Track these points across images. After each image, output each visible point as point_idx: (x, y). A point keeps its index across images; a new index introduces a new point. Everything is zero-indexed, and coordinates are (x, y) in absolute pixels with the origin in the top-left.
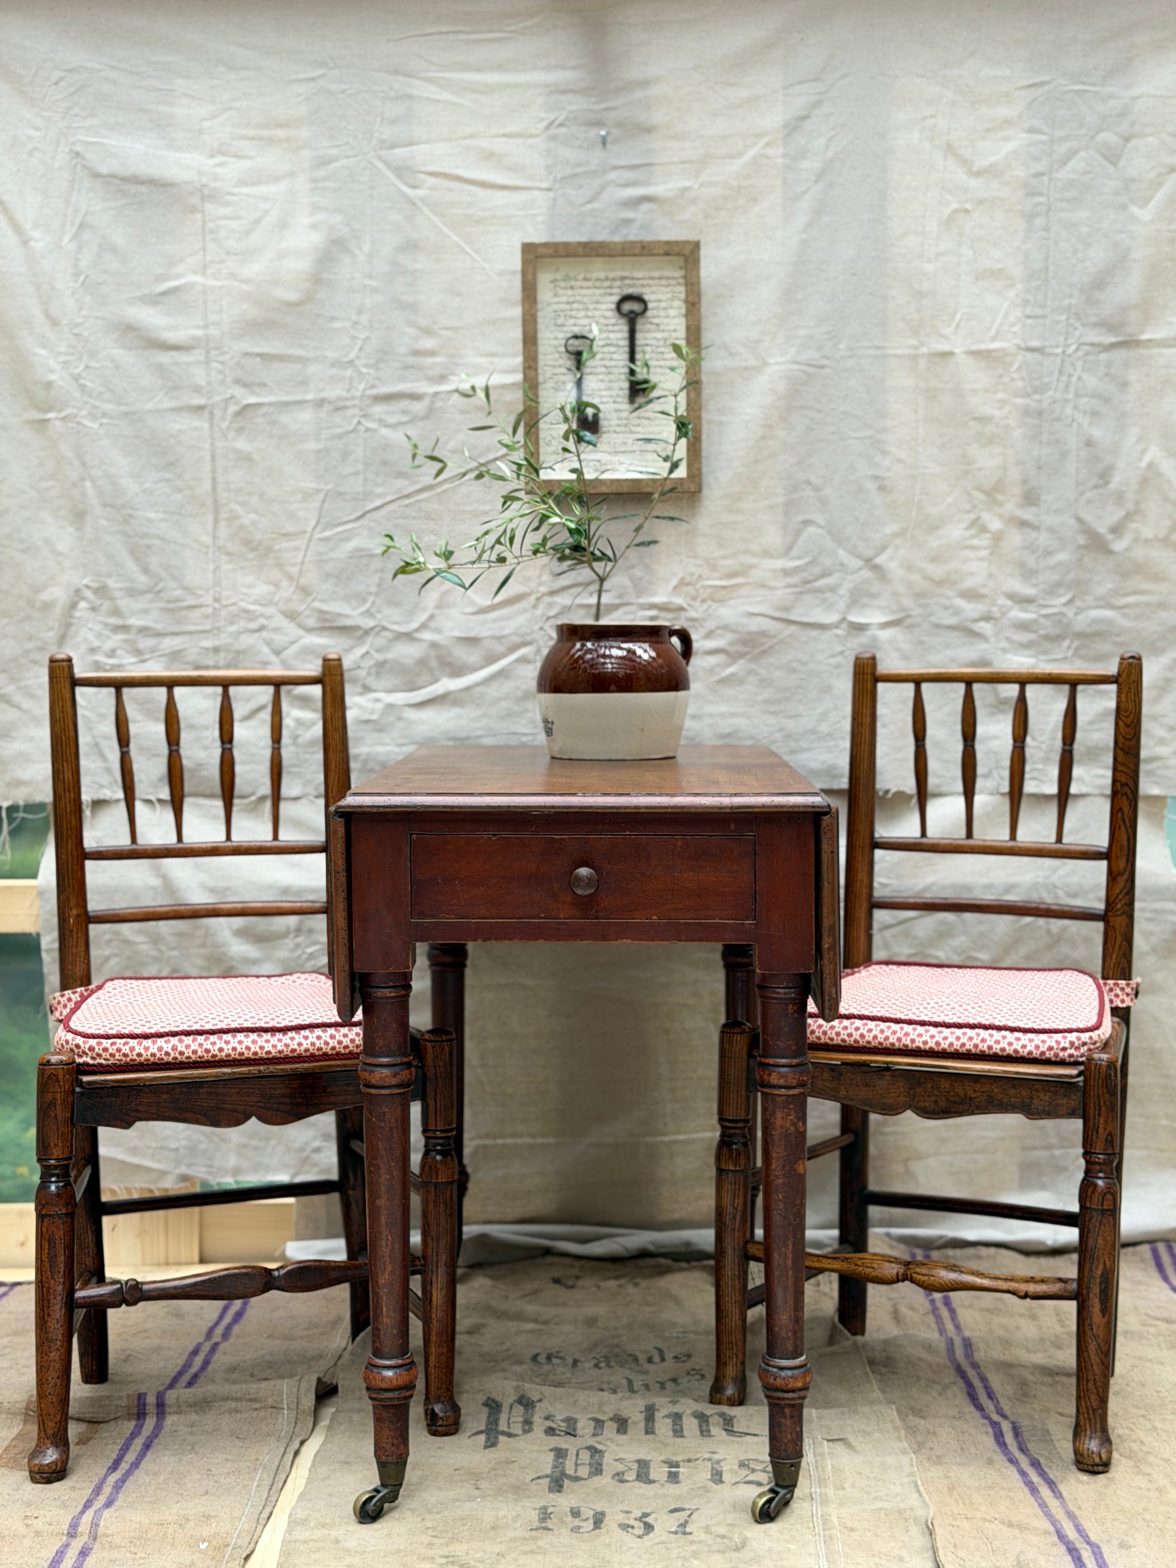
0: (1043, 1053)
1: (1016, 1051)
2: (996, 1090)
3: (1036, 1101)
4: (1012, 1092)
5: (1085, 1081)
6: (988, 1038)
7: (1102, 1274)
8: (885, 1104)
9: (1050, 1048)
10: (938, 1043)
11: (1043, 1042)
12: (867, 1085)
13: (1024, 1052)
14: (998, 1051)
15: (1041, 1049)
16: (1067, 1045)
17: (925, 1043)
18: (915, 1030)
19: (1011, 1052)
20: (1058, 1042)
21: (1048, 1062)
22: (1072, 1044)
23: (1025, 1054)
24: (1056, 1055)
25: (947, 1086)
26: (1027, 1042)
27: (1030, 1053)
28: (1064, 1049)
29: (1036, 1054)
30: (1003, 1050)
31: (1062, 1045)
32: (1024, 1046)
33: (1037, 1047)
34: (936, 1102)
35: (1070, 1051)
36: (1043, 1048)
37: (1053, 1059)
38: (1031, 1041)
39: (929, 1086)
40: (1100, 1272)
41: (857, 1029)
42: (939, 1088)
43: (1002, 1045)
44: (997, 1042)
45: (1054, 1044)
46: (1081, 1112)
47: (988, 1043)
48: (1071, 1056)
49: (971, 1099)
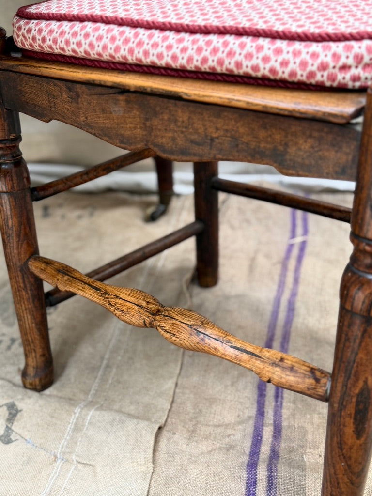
0: (312, 74)
1: (273, 71)
2: (241, 130)
3: (292, 150)
4: (262, 134)
5: (365, 124)
6: (238, 51)
7: (361, 393)
8: (122, 135)
9: (323, 67)
10: (174, 58)
11: (314, 55)
12: (103, 111)
13: (284, 73)
14: (250, 71)
15: (309, 68)
16: (350, 61)
17: (160, 56)
18: (150, 37)
19: (267, 73)
20: (336, 57)
21: (319, 88)
22: (359, 59)
23: (286, 76)
24: (332, 78)
25: (185, 119)
26: (290, 57)
27: (293, 74)
28: (345, 68)
29: (302, 76)
30: (256, 68)
31: (343, 61)
32: (285, 64)
33: (304, 64)
34: (174, 139)
35: (354, 71)
36: (313, 66)
37: (328, 84)
38: (296, 54)
39: (166, 117)
40: (357, 391)
41: (87, 36)
42: (176, 121)
43: (254, 62)
44: (249, 56)
45: (329, 59)
46: (354, 171)
47: (238, 58)
48: (355, 79)
49: (212, 140)
